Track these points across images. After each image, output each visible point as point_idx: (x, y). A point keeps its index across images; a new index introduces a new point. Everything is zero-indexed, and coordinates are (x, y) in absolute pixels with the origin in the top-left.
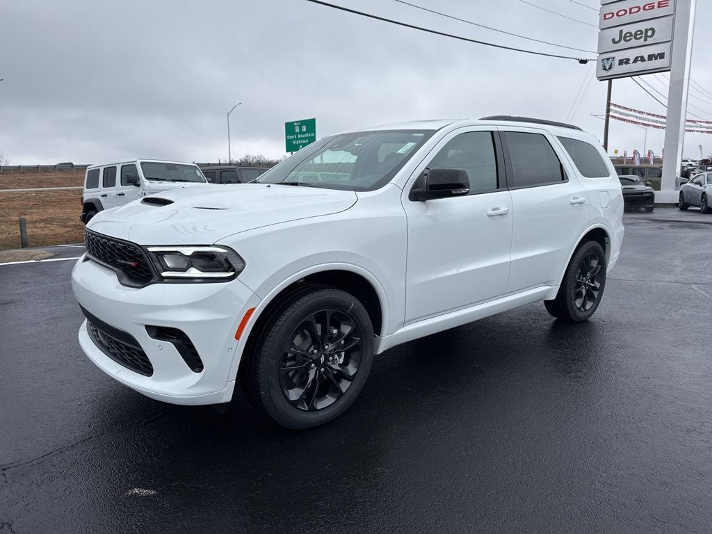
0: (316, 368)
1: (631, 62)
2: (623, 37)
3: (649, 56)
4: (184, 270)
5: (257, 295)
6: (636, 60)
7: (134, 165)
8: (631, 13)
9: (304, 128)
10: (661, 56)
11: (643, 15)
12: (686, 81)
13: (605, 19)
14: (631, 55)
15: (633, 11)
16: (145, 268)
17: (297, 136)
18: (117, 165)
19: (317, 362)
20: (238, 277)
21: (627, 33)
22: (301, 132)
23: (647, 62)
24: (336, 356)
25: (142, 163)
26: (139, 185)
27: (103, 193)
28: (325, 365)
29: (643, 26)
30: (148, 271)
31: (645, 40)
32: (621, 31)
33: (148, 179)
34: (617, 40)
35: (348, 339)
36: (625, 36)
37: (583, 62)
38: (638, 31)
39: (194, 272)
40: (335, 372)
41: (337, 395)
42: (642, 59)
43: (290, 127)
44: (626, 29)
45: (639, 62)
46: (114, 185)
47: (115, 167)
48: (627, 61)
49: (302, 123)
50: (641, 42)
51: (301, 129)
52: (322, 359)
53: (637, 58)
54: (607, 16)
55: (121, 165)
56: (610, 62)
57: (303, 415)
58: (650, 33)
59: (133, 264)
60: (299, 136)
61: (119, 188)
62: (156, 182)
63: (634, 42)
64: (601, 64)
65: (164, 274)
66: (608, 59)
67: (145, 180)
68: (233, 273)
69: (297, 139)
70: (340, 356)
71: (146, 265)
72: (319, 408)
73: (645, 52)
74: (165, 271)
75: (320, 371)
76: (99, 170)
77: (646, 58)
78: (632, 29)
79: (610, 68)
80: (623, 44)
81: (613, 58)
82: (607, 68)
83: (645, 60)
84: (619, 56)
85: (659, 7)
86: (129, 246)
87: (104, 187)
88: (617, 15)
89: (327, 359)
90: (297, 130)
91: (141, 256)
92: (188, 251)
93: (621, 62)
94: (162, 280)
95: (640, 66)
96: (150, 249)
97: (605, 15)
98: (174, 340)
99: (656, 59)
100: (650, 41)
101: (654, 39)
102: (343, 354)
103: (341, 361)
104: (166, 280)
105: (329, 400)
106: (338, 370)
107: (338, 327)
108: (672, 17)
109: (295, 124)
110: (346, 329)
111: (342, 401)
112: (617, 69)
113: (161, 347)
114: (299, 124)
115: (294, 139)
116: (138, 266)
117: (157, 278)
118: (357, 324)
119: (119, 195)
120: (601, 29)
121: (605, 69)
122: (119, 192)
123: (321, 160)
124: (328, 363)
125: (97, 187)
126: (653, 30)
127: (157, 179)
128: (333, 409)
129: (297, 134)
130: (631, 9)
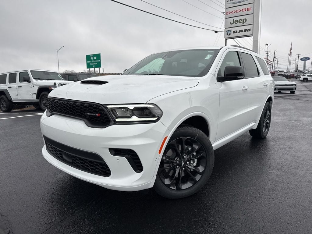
0: (179, 168)
1: (238, 32)
2: (234, 22)
3: (245, 30)
4: (130, 117)
5: (169, 130)
6: (240, 32)
7: (27, 72)
8: (237, 12)
9: (95, 58)
10: (249, 30)
11: (242, 13)
12: (259, 40)
13: (227, 14)
14: (238, 29)
15: (238, 11)
16: (105, 117)
17: (92, 61)
18: (17, 72)
19: (180, 165)
20: (160, 120)
21: (236, 20)
22: (94, 60)
23: (244, 32)
24: (192, 162)
25: (31, 71)
26: (30, 82)
27: (9, 86)
28: (184, 166)
29: (242, 18)
30: (108, 118)
31: (243, 23)
32: (234, 20)
33: (35, 79)
34: (232, 23)
35: (198, 152)
36: (235, 22)
37: (216, 32)
38: (240, 20)
39: (134, 118)
40: (192, 170)
41: (193, 182)
42: (242, 31)
43: (88, 57)
44: (235, 19)
45: (241, 32)
46: (15, 82)
47: (16, 73)
48: (236, 32)
49: (94, 55)
50: (241, 24)
51: (93, 58)
52: (183, 163)
53: (240, 31)
54: (228, 13)
55: (19, 72)
56: (229, 32)
57: (174, 192)
58: (245, 21)
59: (97, 115)
60: (93, 61)
61: (18, 83)
62: (39, 80)
63: (238, 24)
64: (226, 32)
65: (117, 120)
66: (229, 31)
67: (33, 79)
68: (157, 118)
69: (92, 63)
70: (194, 162)
71: (106, 115)
72: (182, 189)
73: (243, 28)
74: (117, 118)
75: (182, 169)
76: (6, 75)
77: (244, 31)
78: (238, 19)
79: (230, 34)
80: (234, 25)
81: (231, 30)
82: (229, 34)
83: (243, 32)
84: (233, 29)
85: (248, 10)
86: (94, 105)
87: (9, 83)
88: (232, 13)
89: (185, 163)
90: (92, 58)
91: (103, 110)
92: (131, 107)
93: (234, 32)
94: (116, 123)
95: (241, 34)
96: (108, 106)
97: (227, 13)
98: (126, 156)
99: (247, 31)
100: (245, 24)
101: (246, 23)
102: (196, 160)
103: (195, 164)
104: (117, 123)
105: (188, 185)
106: (194, 169)
107: (192, 146)
108: (253, 14)
109: (91, 56)
110: (196, 147)
111: (197, 186)
112: (233, 35)
113: (118, 160)
114: (92, 56)
115: (91, 63)
116: (100, 116)
117: (113, 122)
118: (202, 145)
119: (19, 87)
120: (226, 18)
121: (228, 35)
122: (19, 85)
123: (103, 71)
124: (187, 165)
125: (6, 83)
126: (246, 19)
127: (39, 79)
128: (192, 189)
129: (92, 60)
130: (237, 11)
